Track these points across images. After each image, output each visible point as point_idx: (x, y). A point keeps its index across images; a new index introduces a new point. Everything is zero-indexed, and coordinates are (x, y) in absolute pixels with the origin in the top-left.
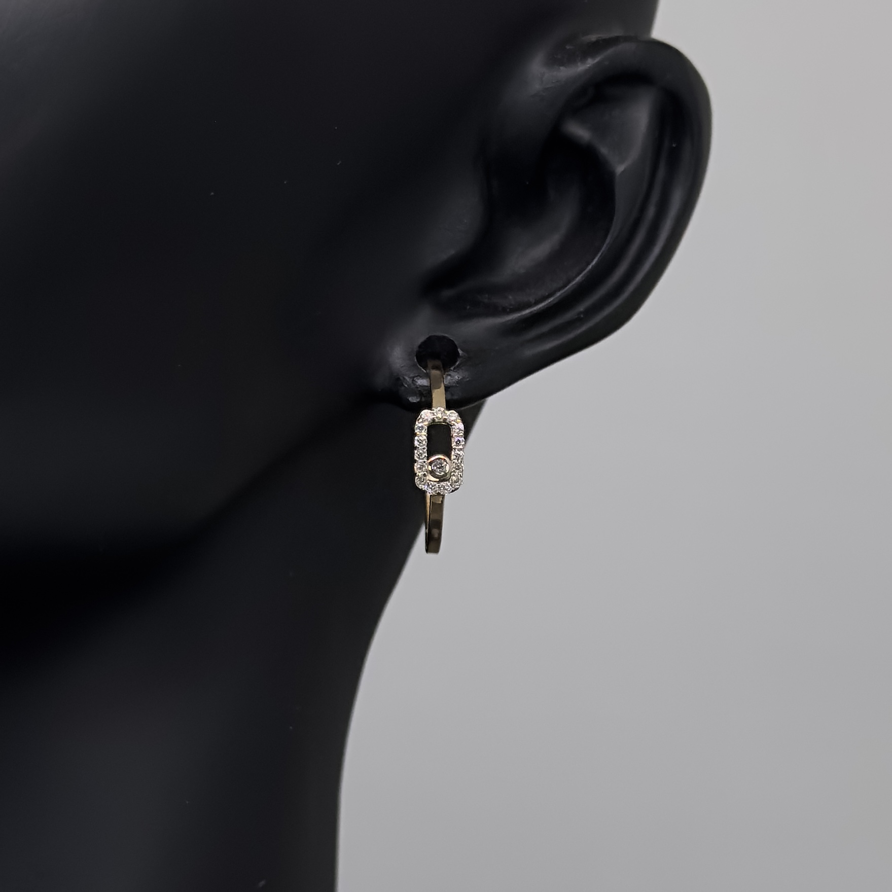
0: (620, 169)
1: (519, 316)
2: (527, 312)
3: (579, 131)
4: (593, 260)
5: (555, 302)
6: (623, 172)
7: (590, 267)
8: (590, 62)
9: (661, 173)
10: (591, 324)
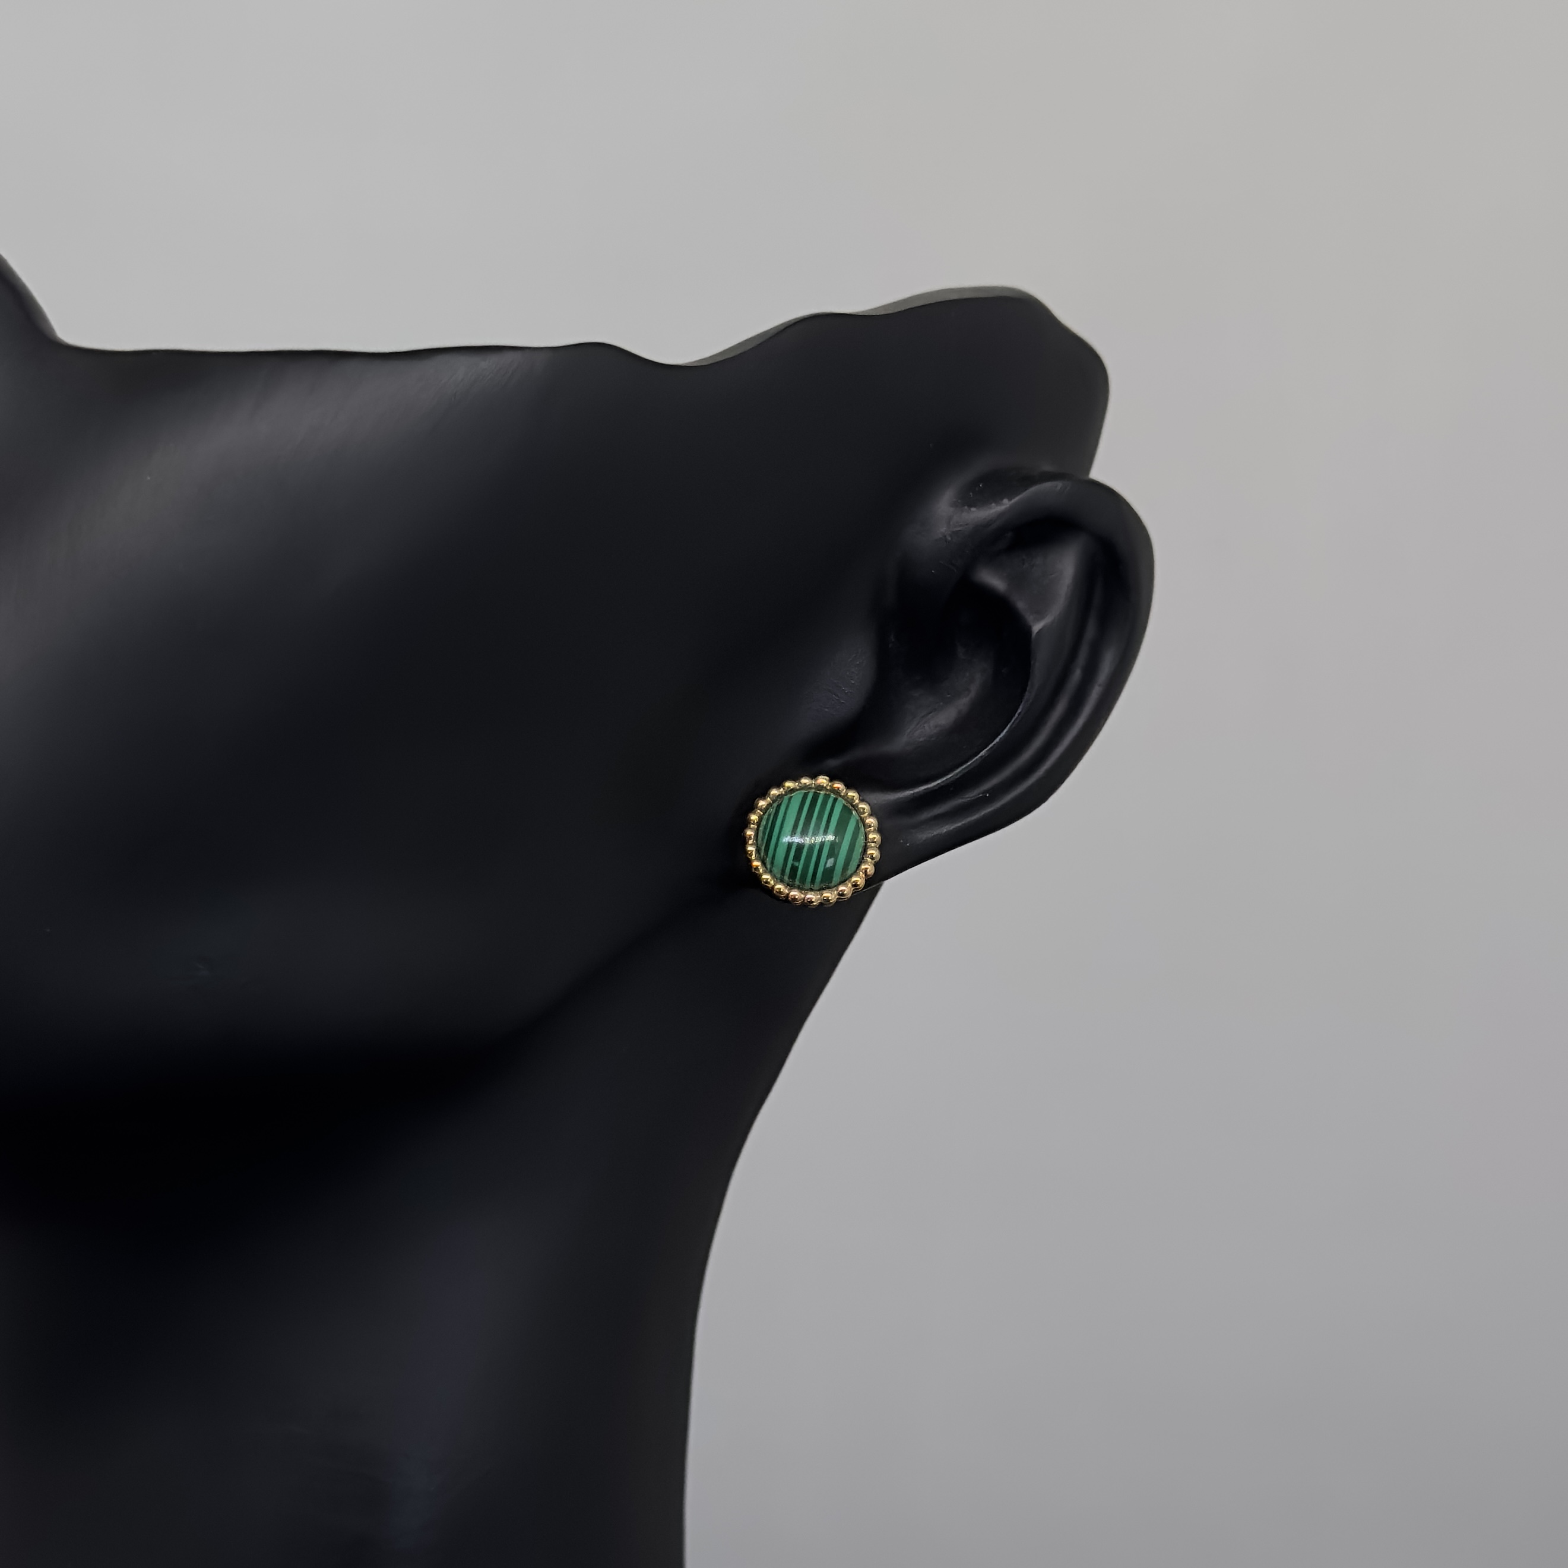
1: (913, 793)
2: (923, 788)
3: (993, 580)
4: (1001, 732)
5: (953, 779)
10: (999, 804)
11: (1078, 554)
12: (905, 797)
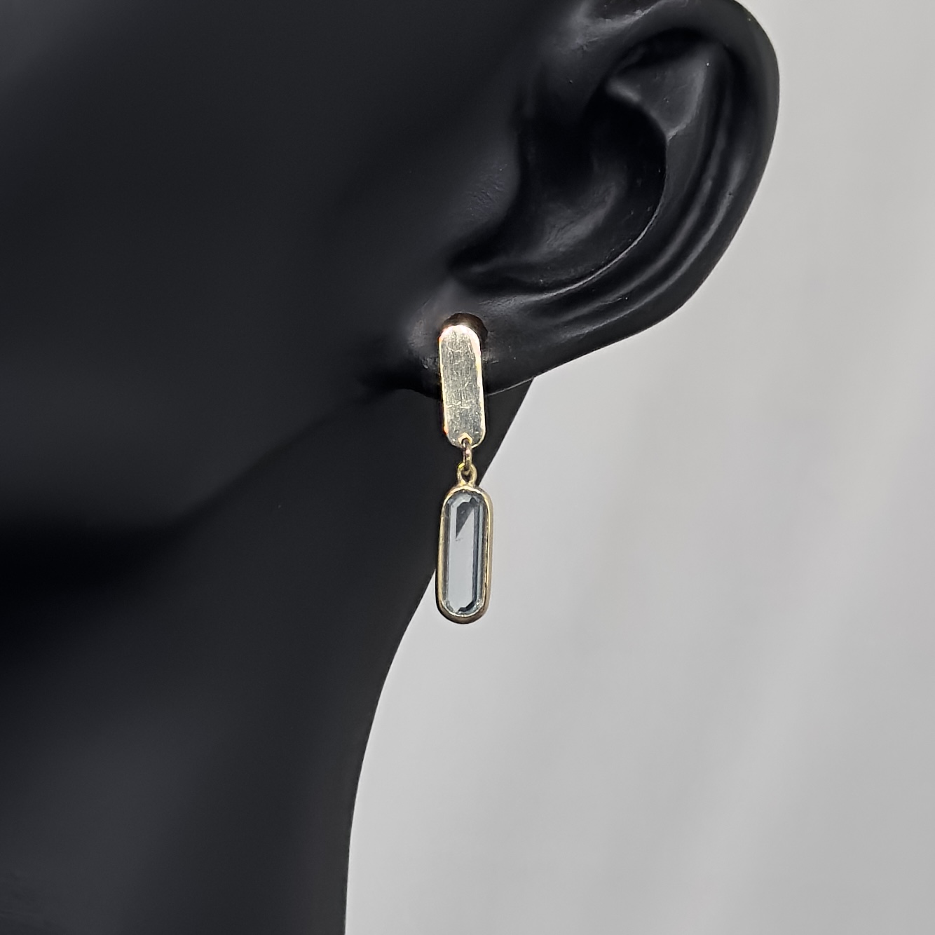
4: (638, 235)
10: (636, 307)
11: (708, 64)
12: (547, 299)
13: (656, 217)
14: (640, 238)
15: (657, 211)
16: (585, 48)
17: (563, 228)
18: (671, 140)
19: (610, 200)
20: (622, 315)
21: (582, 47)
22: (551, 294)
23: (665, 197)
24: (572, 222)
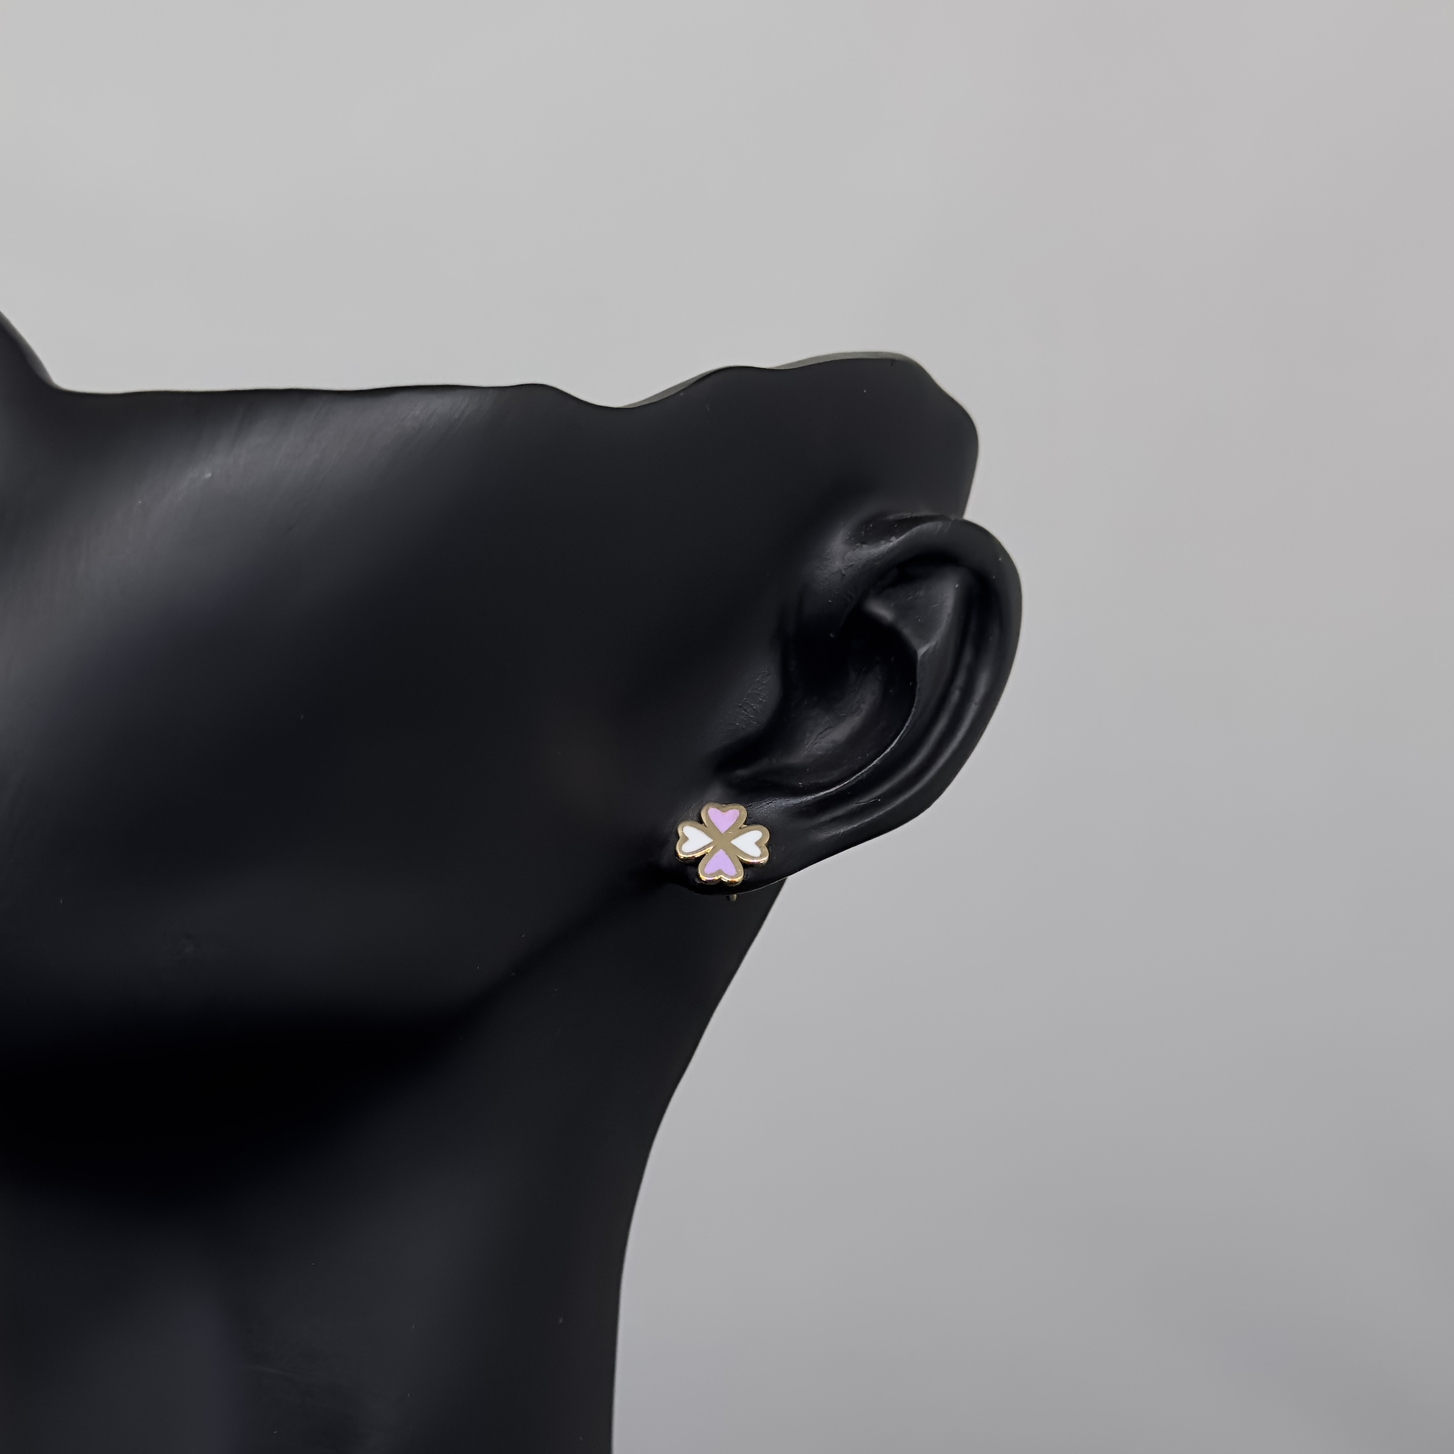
0: (922, 651)
1: (813, 798)
2: (822, 793)
3: (882, 611)
4: (892, 743)
5: (851, 785)
6: (925, 652)
7: (888, 750)
8: (894, 541)
9: (968, 656)
10: (889, 808)
11: (957, 586)
12: (807, 802)
13: (907, 727)
14: (892, 746)
15: (909, 721)
16: (843, 572)
17: (819, 734)
18: (923, 655)
19: (865, 707)
20: (875, 816)
21: (840, 571)
22: (809, 798)
23: (917, 708)
24: (830, 727)
